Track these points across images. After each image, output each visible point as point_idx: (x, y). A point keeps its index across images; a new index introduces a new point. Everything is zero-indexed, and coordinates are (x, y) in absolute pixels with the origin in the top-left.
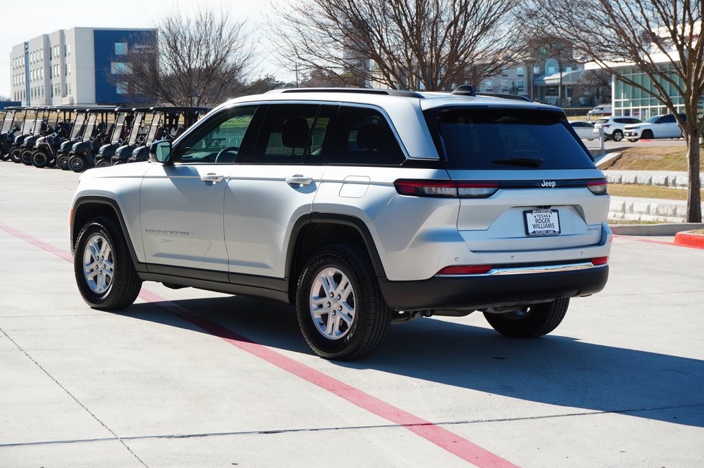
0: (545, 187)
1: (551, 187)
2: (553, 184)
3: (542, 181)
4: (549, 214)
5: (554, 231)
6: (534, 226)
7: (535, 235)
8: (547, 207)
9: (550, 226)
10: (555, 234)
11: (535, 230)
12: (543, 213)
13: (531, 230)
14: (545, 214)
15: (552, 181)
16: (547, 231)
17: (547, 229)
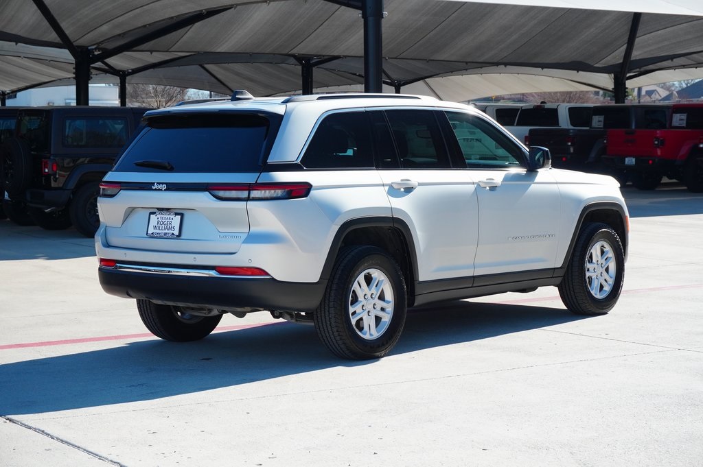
0: (156, 190)
1: (161, 190)
2: (164, 187)
3: (153, 184)
4: (172, 217)
5: (173, 234)
6: (155, 228)
7: (153, 236)
8: (168, 210)
9: (170, 229)
10: (173, 237)
11: (155, 231)
12: (166, 216)
13: (150, 232)
14: (169, 216)
15: (163, 183)
16: (165, 234)
17: (166, 231)
